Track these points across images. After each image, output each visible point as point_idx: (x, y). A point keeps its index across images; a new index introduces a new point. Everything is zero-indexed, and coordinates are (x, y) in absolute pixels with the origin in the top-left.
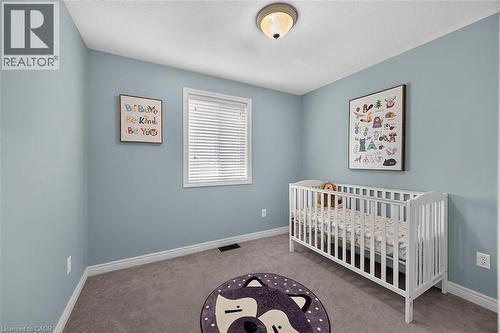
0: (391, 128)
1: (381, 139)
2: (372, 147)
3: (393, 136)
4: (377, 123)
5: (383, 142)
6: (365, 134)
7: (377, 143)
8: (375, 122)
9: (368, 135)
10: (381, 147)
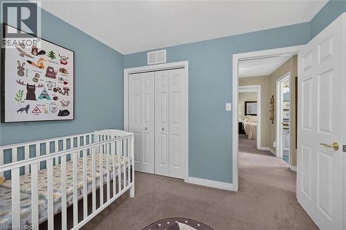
0: (65, 83)
1: (55, 90)
2: (45, 96)
3: (67, 90)
4: (51, 74)
5: (57, 94)
6: (36, 80)
7: (51, 94)
8: (48, 71)
9: (40, 82)
10: (55, 98)
